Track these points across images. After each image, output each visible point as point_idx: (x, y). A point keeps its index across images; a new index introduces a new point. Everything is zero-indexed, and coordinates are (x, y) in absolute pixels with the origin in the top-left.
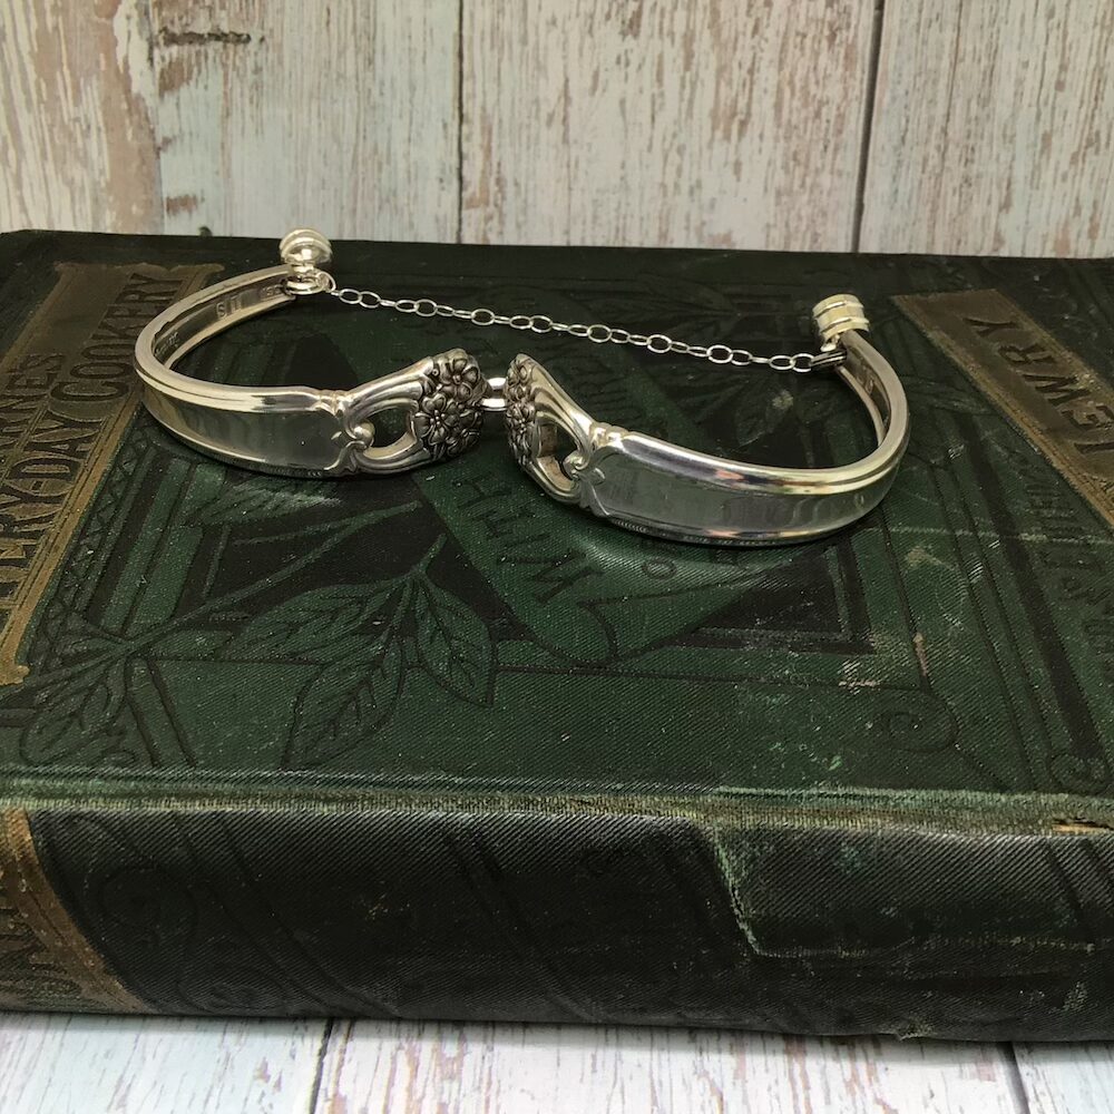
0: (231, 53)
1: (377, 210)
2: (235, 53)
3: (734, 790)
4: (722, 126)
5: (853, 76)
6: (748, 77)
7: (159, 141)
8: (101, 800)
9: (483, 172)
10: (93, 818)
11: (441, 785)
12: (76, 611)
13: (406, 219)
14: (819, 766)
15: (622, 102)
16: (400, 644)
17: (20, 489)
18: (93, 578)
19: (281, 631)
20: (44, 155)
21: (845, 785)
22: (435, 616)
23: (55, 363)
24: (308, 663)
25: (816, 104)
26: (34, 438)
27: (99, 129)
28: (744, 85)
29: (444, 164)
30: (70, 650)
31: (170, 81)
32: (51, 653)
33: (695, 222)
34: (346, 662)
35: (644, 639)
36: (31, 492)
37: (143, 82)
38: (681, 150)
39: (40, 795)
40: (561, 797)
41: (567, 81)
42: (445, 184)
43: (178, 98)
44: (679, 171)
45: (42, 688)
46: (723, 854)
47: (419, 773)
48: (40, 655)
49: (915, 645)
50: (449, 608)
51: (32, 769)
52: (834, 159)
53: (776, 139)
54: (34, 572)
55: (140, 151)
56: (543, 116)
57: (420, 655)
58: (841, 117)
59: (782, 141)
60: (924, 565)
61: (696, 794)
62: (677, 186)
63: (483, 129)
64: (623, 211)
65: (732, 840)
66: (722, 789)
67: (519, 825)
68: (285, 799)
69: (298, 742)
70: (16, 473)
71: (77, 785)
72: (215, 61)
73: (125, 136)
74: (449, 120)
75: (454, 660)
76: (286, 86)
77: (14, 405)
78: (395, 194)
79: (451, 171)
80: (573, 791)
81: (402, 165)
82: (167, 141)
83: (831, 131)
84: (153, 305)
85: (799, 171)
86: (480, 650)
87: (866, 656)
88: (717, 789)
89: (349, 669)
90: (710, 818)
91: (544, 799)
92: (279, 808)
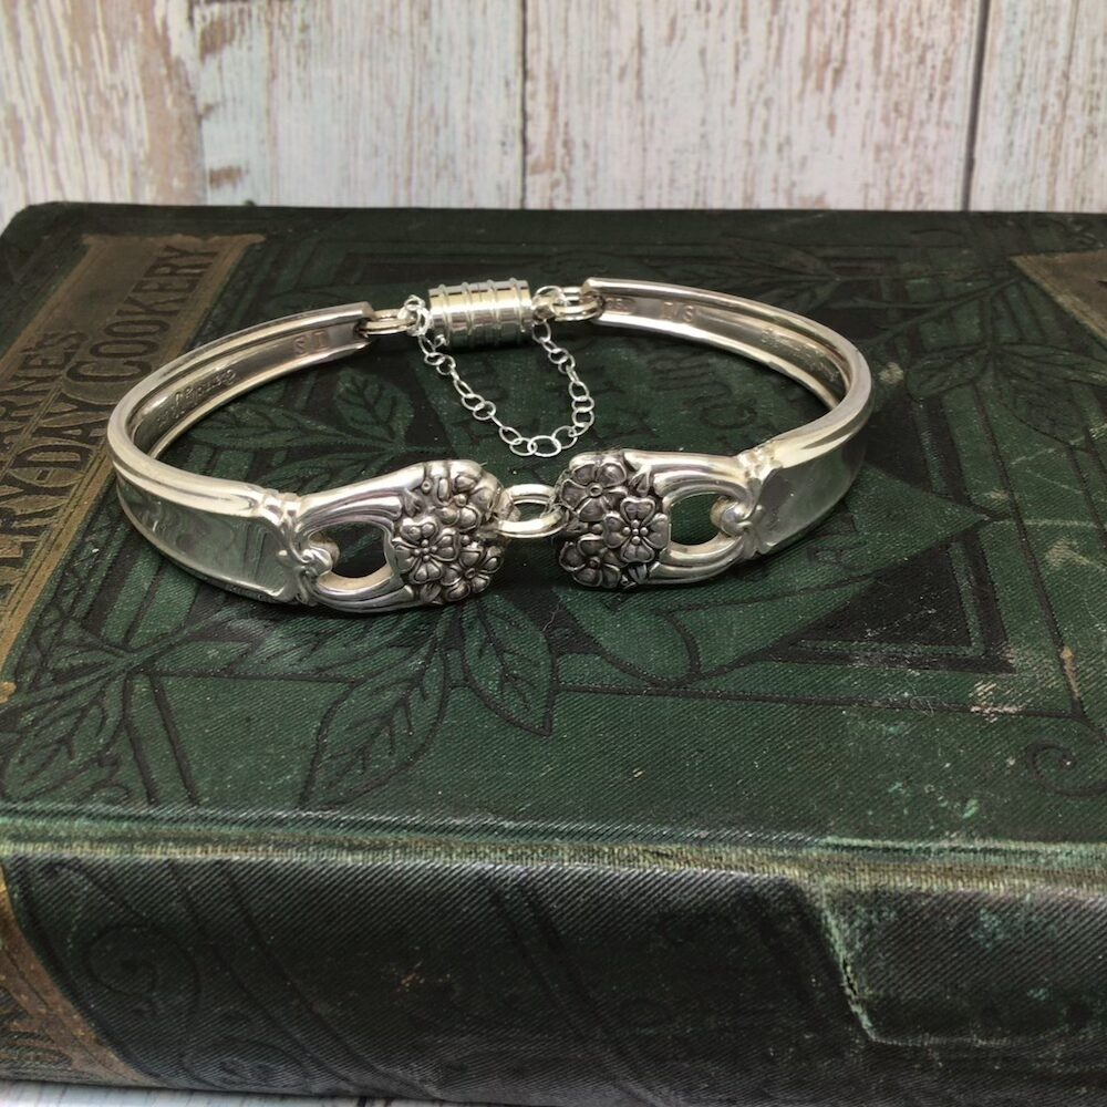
0: (277, 9)
1: (434, 179)
2: (281, 10)
3: (846, 841)
4: (814, 75)
5: (961, 16)
6: (843, 20)
7: (201, 108)
8: (87, 844)
9: (550, 134)
10: (77, 866)
11: (488, 830)
12: (74, 619)
13: (465, 187)
14: (950, 812)
15: (703, 52)
16: (446, 663)
17: (24, 480)
18: (96, 581)
19: (309, 641)
20: (79, 124)
21: (983, 837)
22: (487, 627)
23: (73, 341)
24: (337, 680)
25: (920, 48)
26: (44, 423)
27: (137, 97)
28: (838, 30)
29: (506, 127)
30: (64, 664)
31: (211, 44)
32: (42, 669)
33: (784, 184)
34: (378, 681)
36: (35, 482)
37: (183, 44)
38: (768, 103)
39: (16, 838)
40: (632, 848)
41: (641, 31)
42: (508, 149)
43: (220, 61)
44: (766, 127)
45: (27, 708)
46: (832, 922)
47: (460, 816)
48: (29, 669)
49: (1062, 662)
50: (503, 616)
51: (10, 806)
52: (941, 109)
53: (875, 88)
54: (31, 574)
55: (180, 120)
56: (615, 70)
57: (467, 671)
58: (948, 62)
59: (882, 90)
60: (1069, 565)
61: (798, 845)
62: (763, 143)
63: (549, 87)
64: (703, 173)
65: (846, 903)
66: (830, 839)
67: (582, 882)
68: (302, 845)
69: (320, 776)
70: (20, 461)
71: (60, 826)
72: (259, 19)
73: (164, 104)
74: (511, 77)
75: (506, 678)
76: (336, 44)
77: (26, 386)
78: (453, 161)
79: (513, 131)
80: (649, 838)
81: (461, 128)
82: (209, 108)
83: (937, 77)
84: (185, 278)
85: (901, 123)
86: (537, 665)
87: (1003, 676)
88: (824, 841)
89: (383, 687)
90: (816, 877)
91: (612, 849)
92: (294, 857)
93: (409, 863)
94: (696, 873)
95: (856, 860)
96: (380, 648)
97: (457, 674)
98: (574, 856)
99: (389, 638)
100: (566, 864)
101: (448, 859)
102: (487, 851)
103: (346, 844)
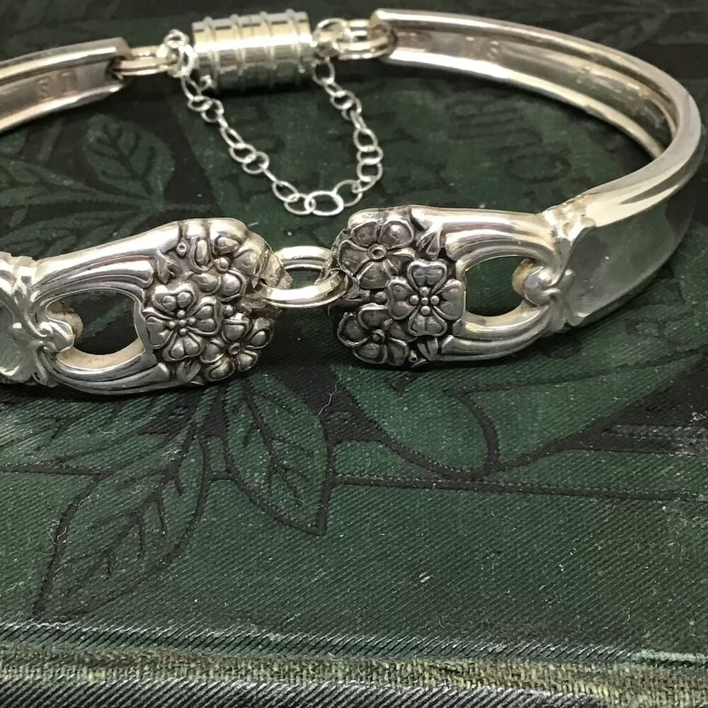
3: (663, 656)
11: (249, 643)
16: (205, 451)
19: (48, 428)
22: (252, 408)
24: (79, 472)
34: (128, 473)
35: (534, 441)
40: (418, 663)
47: (220, 627)
50: (272, 398)
57: (229, 460)
61: (609, 660)
66: (644, 653)
67: (358, 702)
68: (35, 661)
69: (58, 582)
75: (275, 469)
80: (435, 653)
86: (310, 454)
88: (638, 654)
89: (133, 480)
90: (628, 696)
91: (393, 664)
92: (27, 675)
93: (160, 681)
94: (490, 693)
95: (674, 678)
96: (130, 435)
97: (218, 466)
98: (350, 673)
99: (141, 423)
100: (340, 682)
101: (204, 676)
102: (250, 667)
103: (87, 660)
